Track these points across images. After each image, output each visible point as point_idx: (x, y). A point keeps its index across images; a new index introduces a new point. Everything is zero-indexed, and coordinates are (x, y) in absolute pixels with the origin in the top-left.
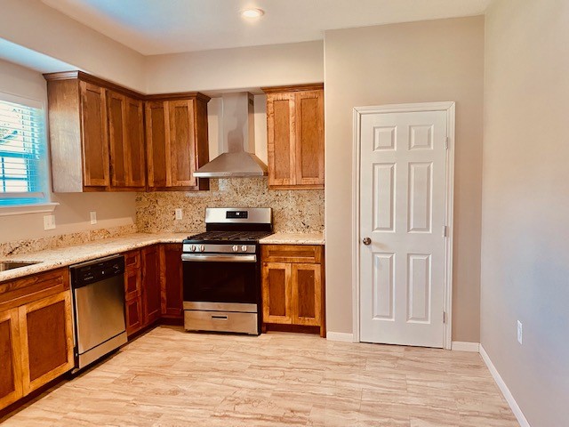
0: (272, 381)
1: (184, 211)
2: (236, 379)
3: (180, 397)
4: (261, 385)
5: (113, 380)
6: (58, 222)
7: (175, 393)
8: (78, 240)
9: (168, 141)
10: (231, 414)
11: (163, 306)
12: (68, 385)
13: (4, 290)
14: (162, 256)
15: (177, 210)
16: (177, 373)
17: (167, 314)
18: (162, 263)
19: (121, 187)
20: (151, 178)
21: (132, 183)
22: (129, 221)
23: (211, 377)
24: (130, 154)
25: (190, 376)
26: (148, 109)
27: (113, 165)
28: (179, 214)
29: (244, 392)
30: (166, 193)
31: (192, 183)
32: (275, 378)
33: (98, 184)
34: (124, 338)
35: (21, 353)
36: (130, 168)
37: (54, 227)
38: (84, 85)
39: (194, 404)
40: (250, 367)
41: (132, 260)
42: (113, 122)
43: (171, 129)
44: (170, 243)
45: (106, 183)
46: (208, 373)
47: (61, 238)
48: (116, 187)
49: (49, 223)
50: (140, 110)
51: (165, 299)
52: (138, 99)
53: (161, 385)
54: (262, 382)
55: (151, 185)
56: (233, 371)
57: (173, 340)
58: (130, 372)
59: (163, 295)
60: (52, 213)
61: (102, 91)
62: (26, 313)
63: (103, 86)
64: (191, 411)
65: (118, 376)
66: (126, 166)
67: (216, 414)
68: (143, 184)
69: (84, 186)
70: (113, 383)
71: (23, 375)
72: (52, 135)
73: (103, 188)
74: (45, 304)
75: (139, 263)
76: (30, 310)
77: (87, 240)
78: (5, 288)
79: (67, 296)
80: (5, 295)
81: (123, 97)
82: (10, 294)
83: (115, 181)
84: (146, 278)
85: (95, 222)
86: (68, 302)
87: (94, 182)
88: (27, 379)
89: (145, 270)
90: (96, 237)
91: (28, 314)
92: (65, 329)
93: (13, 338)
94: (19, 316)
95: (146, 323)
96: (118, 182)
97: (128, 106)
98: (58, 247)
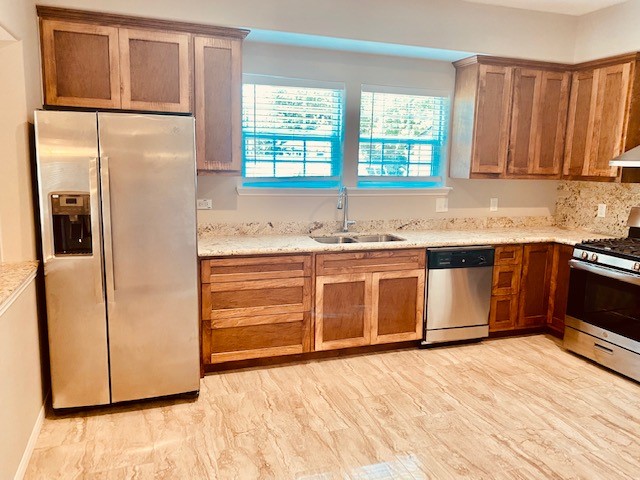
0: (600, 442)
1: (608, 208)
2: (562, 419)
3: (485, 405)
4: (583, 439)
5: (447, 363)
6: (450, 206)
7: (484, 398)
8: (471, 225)
9: (592, 119)
10: (512, 445)
11: (550, 313)
12: (415, 352)
13: (362, 257)
14: (556, 257)
15: (600, 205)
16: (508, 383)
17: (552, 325)
18: (555, 265)
19: (522, 174)
20: (567, 165)
21: (538, 170)
22: (545, 211)
23: (537, 403)
24: (539, 138)
25: (517, 392)
26: (576, 81)
27: (513, 151)
28: (602, 210)
29: (553, 434)
30: (591, 183)
31: (613, 173)
32: (611, 442)
33: (489, 171)
34: (484, 332)
35: (371, 310)
36: (538, 153)
37: (446, 210)
38: (484, 69)
39: (491, 417)
40: (595, 417)
41: (510, 255)
42: (519, 102)
43: (597, 104)
44: (565, 244)
45: (500, 169)
46: (538, 399)
47: (452, 221)
48: (514, 174)
49: (441, 206)
50: (565, 83)
51: (553, 306)
52: (563, 71)
53: (482, 387)
54: (588, 438)
55: (566, 172)
56: (569, 411)
57: (541, 352)
58: (468, 364)
59: (551, 301)
60: (446, 196)
61: (508, 71)
62: (379, 278)
63: (510, 65)
64: (480, 420)
65: (456, 362)
66: (531, 150)
67: (499, 436)
68: (556, 171)
69: (471, 173)
70: (446, 367)
71: (371, 327)
72: (454, 122)
73: (496, 175)
74: (398, 276)
75: (518, 259)
76: (383, 277)
77: (481, 227)
78: (362, 255)
79: (420, 273)
80: (362, 261)
81: (538, 73)
82: (367, 260)
83: (512, 168)
84: (527, 277)
85: (496, 209)
86: (421, 280)
87: (484, 169)
88: (375, 332)
89: (526, 268)
90: (494, 225)
91: (381, 281)
92: (416, 303)
93: (366, 296)
94: (373, 280)
95: (521, 325)
96: (516, 169)
97: (545, 82)
98: (447, 229)
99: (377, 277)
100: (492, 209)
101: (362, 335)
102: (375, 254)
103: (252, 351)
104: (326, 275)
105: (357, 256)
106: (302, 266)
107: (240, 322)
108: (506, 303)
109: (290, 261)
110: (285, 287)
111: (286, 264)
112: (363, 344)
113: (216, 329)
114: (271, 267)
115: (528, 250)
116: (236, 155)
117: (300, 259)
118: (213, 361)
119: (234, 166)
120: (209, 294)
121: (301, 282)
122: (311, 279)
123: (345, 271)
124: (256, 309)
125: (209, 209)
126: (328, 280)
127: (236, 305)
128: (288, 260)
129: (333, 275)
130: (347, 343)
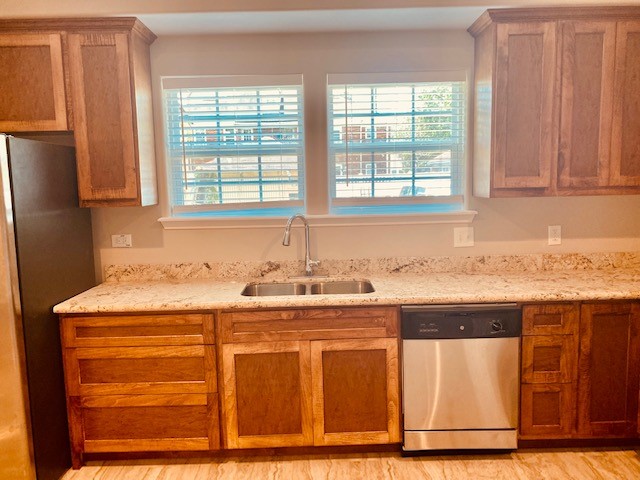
6: (477, 237)
8: (514, 266)
13: (292, 317)
27: (568, 152)
35: (311, 394)
38: (504, 30)
41: (550, 318)
45: (545, 181)
47: (482, 261)
49: (462, 238)
60: (469, 225)
61: (549, 28)
62: (321, 350)
63: (553, 18)
66: (603, 149)
69: (494, 189)
71: (313, 420)
73: (539, 191)
74: (352, 347)
75: (571, 326)
76: (328, 348)
77: (534, 269)
78: (292, 314)
79: (390, 345)
80: (293, 323)
81: (608, 26)
82: (301, 323)
83: (566, 178)
84: (590, 356)
85: (559, 241)
86: (392, 353)
87: (513, 182)
88: (320, 428)
89: (586, 341)
90: (556, 266)
91: (324, 354)
92: (385, 389)
93: (303, 375)
94: (312, 351)
95: (583, 432)
96: (575, 180)
97: (622, 39)
98: (474, 271)
99: (318, 347)
100: (551, 241)
101: (299, 430)
102: (313, 313)
103: (138, 441)
104: (237, 342)
105: (284, 315)
106: (200, 328)
107: (118, 402)
108: (552, 395)
109: (182, 322)
110: (179, 358)
111: (178, 326)
112: (301, 444)
113: (89, 409)
114: (157, 329)
115: (588, 312)
116: (130, 179)
117: (197, 319)
118: (87, 450)
119: (128, 193)
120: (75, 363)
121: (200, 351)
122: (215, 347)
123: (267, 337)
124: (139, 385)
125: (128, 247)
126: (241, 349)
127: (113, 379)
128: (179, 320)
129: (248, 343)
130: (276, 441)
